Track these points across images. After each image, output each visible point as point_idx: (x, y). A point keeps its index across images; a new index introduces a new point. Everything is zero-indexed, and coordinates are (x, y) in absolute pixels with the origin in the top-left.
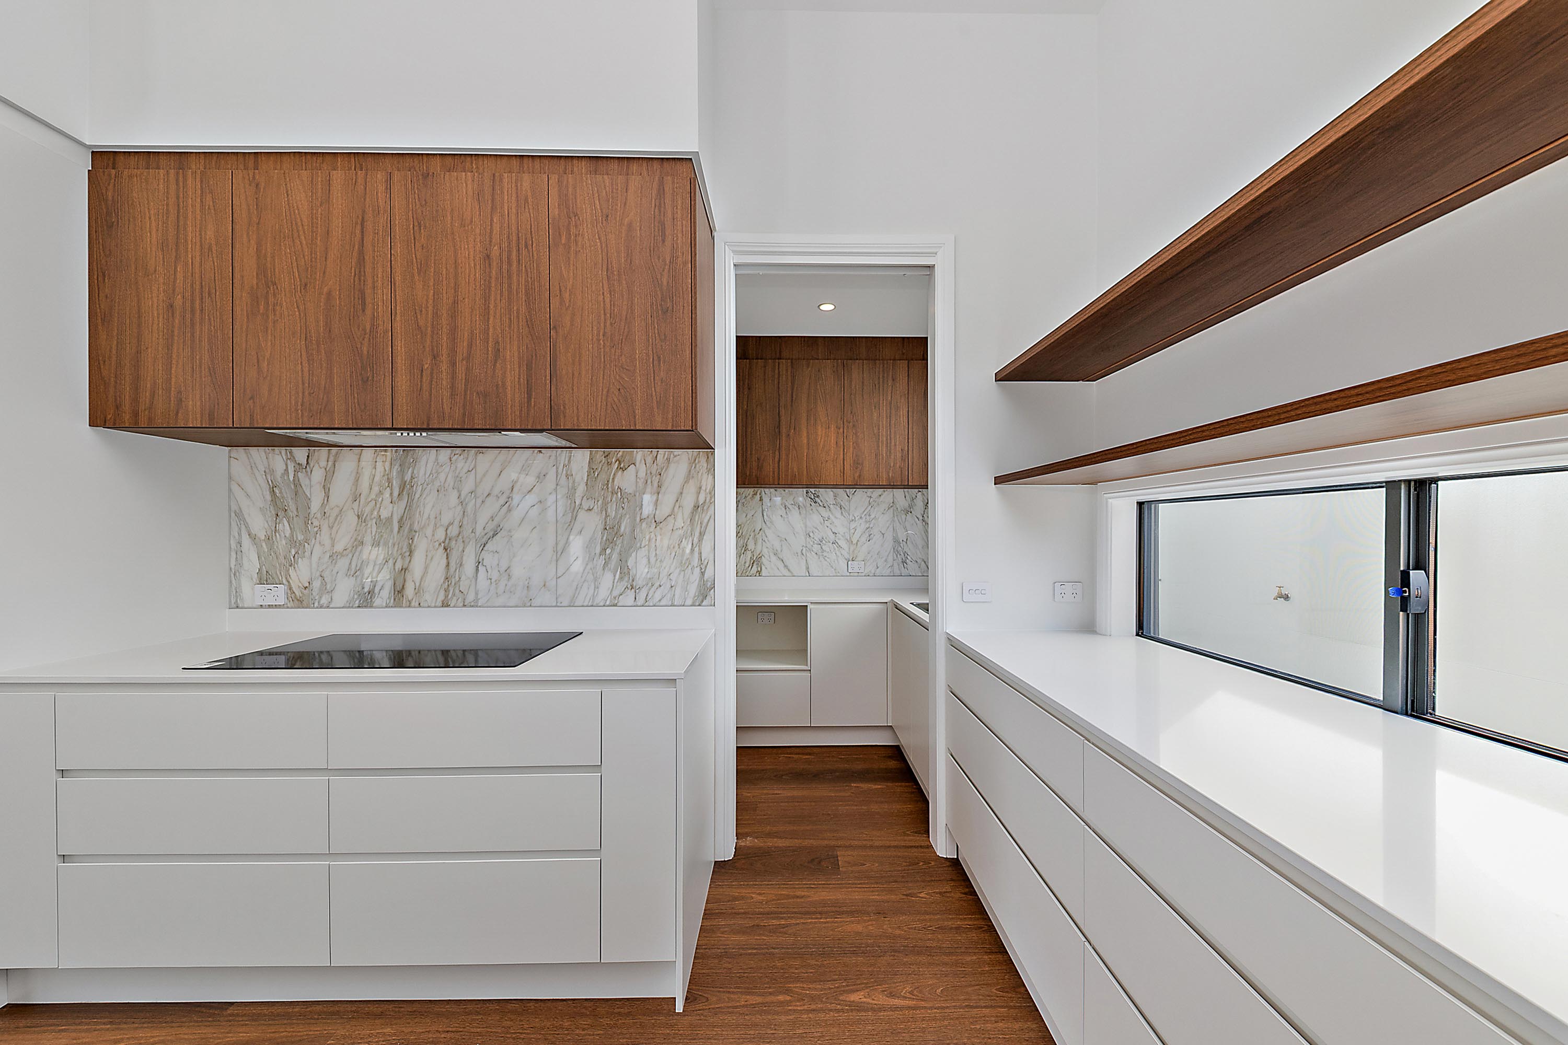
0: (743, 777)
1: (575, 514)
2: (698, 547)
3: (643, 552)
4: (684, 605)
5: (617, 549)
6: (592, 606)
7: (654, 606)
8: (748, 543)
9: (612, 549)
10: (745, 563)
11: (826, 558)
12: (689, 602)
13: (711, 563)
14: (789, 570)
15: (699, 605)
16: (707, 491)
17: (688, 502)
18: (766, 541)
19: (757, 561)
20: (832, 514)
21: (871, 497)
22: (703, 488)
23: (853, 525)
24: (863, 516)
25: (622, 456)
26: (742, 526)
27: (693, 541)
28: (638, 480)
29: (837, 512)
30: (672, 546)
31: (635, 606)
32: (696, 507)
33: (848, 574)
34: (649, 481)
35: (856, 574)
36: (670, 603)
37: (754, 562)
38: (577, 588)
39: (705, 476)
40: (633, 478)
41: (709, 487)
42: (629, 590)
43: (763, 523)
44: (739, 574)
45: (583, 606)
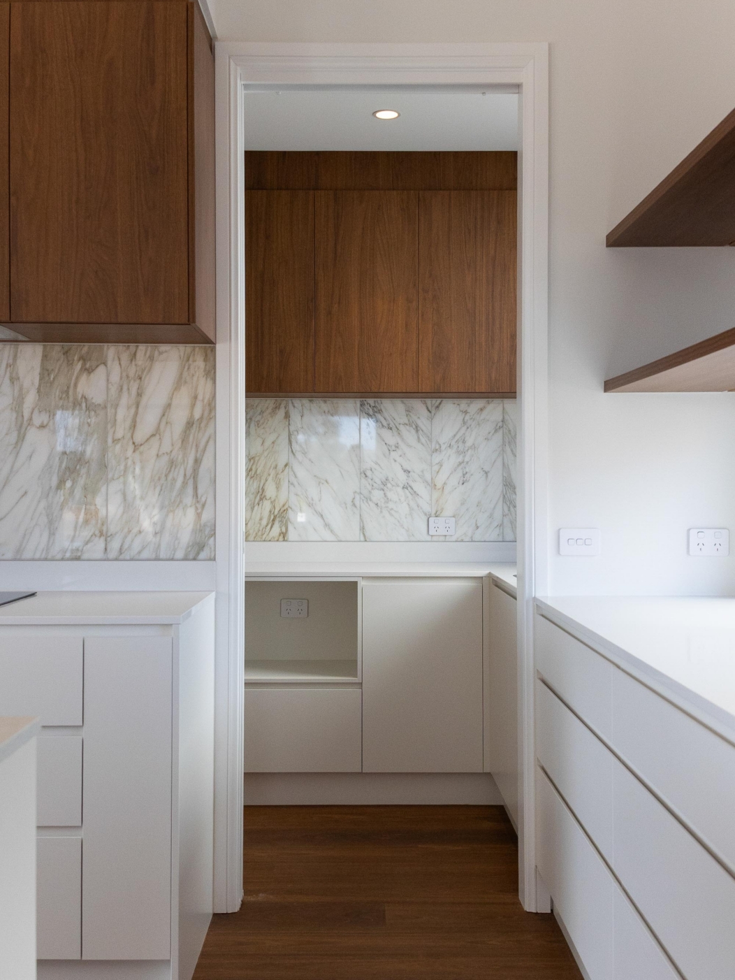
0: (252, 836)
1: (22, 432)
2: (192, 479)
3: (115, 487)
4: (172, 559)
5: (81, 482)
6: (46, 559)
7: (132, 560)
8: (266, 487)
9: (74, 482)
10: (261, 519)
11: (393, 512)
12: (180, 554)
13: (210, 500)
14: (332, 531)
15: (194, 559)
16: (206, 401)
17: (179, 417)
18: (296, 483)
19: (280, 517)
20: (403, 440)
21: (466, 412)
22: (200, 397)
23: (437, 458)
24: (453, 443)
25: (88, 353)
26: (257, 459)
27: (185, 470)
28: (110, 386)
29: (409, 435)
30: (157, 478)
31: (105, 560)
32: (190, 424)
33: (429, 538)
34: (125, 388)
35: (442, 538)
36: (154, 556)
37: (275, 517)
38: (25, 535)
39: (202, 381)
40: (103, 383)
41: (208, 396)
42: (97, 538)
43: (291, 454)
44: (251, 538)
45: (33, 560)
